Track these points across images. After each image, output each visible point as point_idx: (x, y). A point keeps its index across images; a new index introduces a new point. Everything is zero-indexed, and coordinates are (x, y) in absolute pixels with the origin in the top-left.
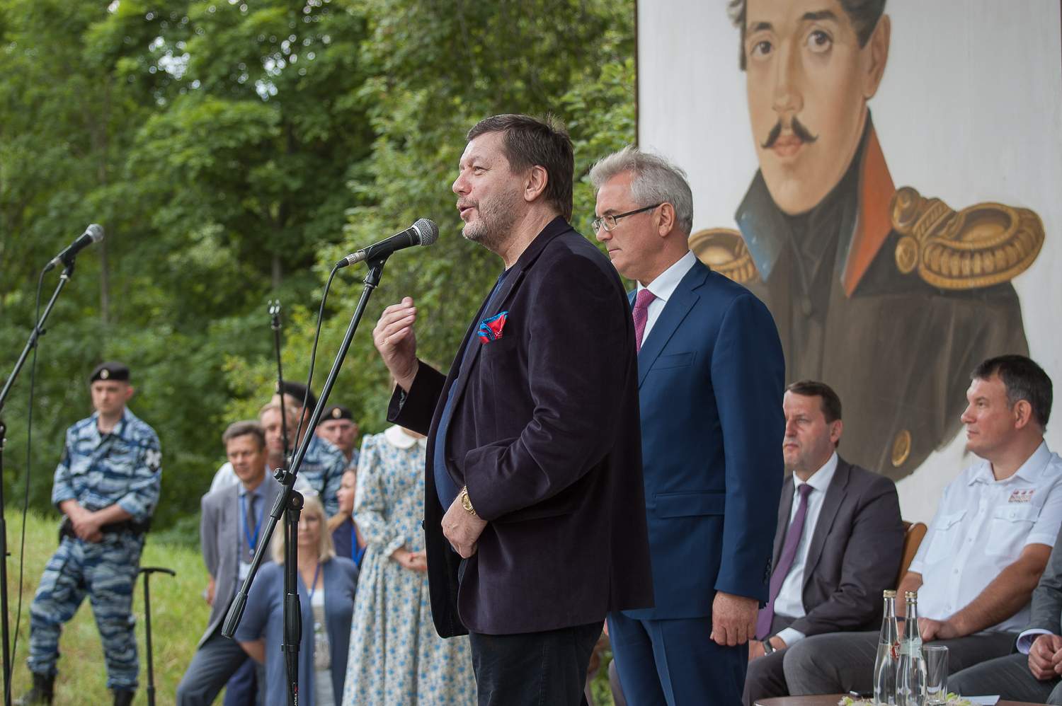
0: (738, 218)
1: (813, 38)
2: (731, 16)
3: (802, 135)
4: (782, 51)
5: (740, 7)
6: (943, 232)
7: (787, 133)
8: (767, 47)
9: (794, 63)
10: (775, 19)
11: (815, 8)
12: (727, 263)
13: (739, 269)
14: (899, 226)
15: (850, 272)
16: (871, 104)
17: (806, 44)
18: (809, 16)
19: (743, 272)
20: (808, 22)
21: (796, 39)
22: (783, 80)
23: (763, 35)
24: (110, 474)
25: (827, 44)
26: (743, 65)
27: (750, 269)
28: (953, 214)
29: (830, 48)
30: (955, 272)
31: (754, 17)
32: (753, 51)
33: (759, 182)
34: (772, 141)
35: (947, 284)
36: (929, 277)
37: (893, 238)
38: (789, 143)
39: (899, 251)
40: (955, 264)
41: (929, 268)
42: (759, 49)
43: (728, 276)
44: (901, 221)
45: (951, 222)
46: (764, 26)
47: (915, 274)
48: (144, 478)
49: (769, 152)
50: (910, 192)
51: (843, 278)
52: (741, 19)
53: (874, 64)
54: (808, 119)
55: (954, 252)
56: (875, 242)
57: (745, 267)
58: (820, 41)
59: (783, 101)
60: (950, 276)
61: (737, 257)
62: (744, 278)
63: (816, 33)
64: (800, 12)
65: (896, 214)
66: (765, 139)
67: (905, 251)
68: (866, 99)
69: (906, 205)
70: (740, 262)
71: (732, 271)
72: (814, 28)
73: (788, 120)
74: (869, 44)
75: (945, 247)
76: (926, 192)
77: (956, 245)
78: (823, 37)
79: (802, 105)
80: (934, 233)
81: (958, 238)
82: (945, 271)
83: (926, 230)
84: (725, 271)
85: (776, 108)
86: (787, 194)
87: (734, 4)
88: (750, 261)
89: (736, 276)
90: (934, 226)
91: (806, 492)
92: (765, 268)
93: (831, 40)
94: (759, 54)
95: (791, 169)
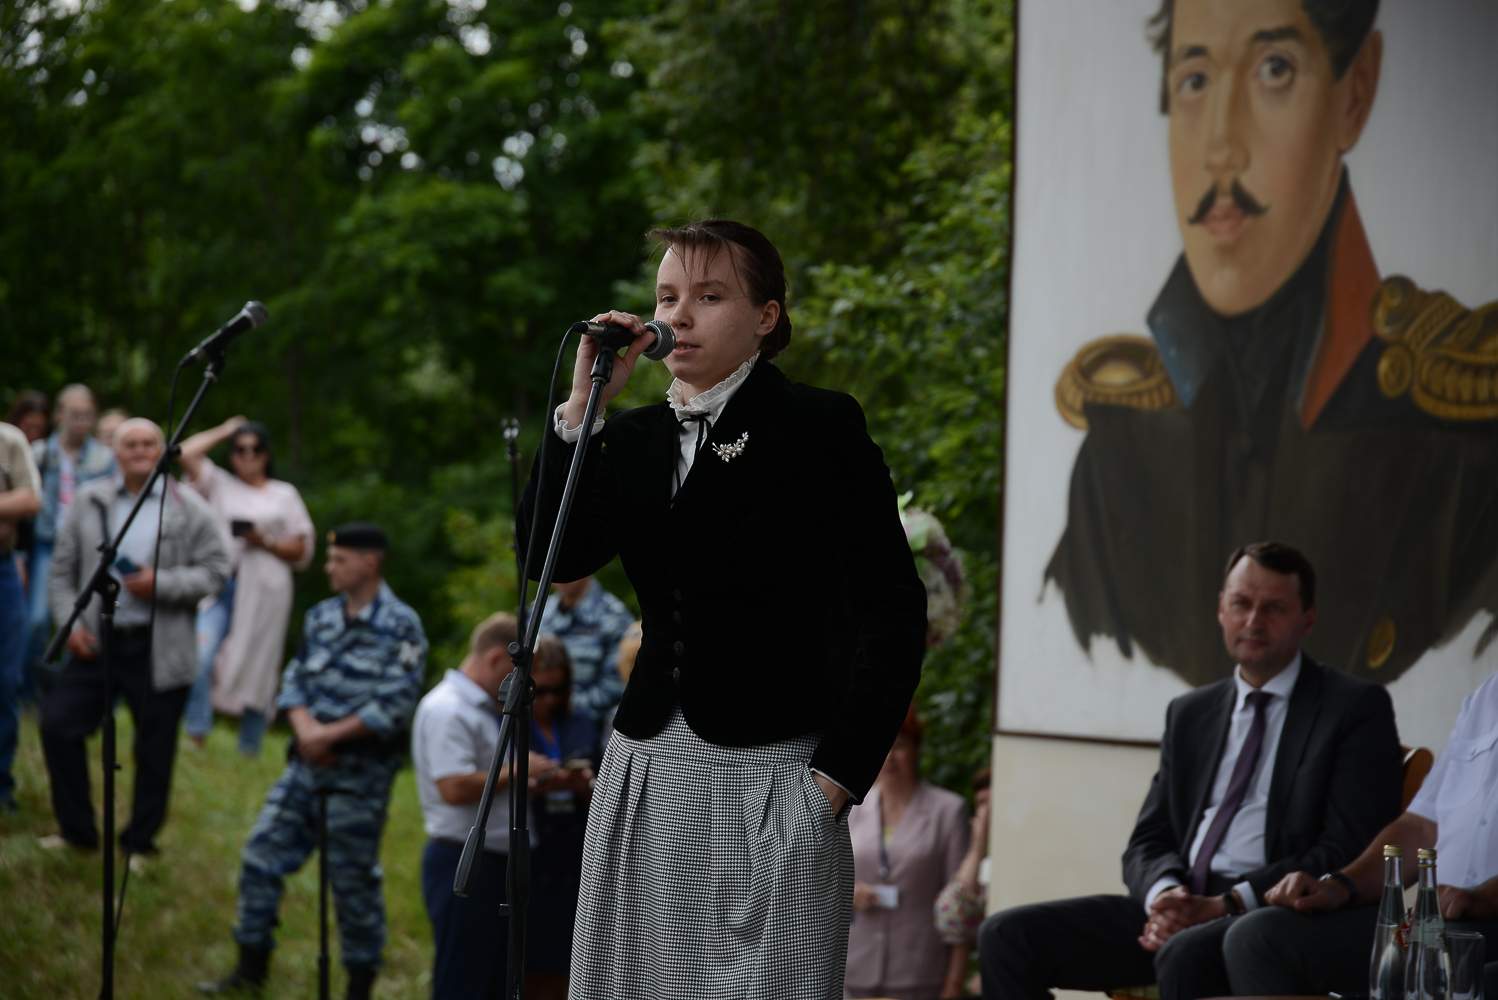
0: (1151, 320)
1: (1266, 69)
2: (1149, 38)
3: (1245, 204)
4: (1221, 87)
5: (1160, 28)
6: (1450, 340)
7: (1224, 202)
8: (1199, 81)
9: (1238, 104)
10: (1214, 42)
11: (1269, 24)
12: (1133, 383)
13: (1150, 391)
14: (1384, 331)
15: (1312, 395)
16: (1349, 159)
17: (1257, 75)
18: (1264, 36)
19: (1156, 396)
20: (1260, 44)
21: (1243, 69)
22: (1220, 127)
23: (1194, 64)
24: (351, 673)
25: (1285, 77)
26: (1165, 106)
27: (1166, 391)
28: (1465, 314)
29: (1291, 82)
30: (1466, 395)
31: (1182, 39)
32: (1180, 86)
33: (1181, 273)
34: (1201, 214)
35: (1454, 412)
36: (1426, 403)
37: (1375, 348)
38: (1226, 216)
39: (1384, 366)
40: (1466, 385)
41: (1427, 390)
42: (1188, 85)
43: (1134, 402)
44: (1388, 323)
45: (1462, 325)
46: (1197, 51)
47: (1406, 398)
49: (1198, 230)
50: (1402, 284)
51: (1299, 404)
52: (1164, 43)
53: (1355, 101)
54: (1257, 182)
55: (1465, 367)
56: (1347, 353)
57: (1159, 388)
58: (1276, 72)
59: (1219, 158)
60: (1458, 402)
61: (1147, 374)
62: (1158, 404)
63: (1272, 59)
64: (1251, 29)
65: (1380, 314)
66: (1192, 209)
67: (1392, 367)
68: (1341, 152)
69: (1395, 302)
70: (1152, 382)
71: (1139, 394)
72: (1269, 52)
73: (1226, 182)
74: (1348, 76)
75: (1451, 362)
76: (1426, 282)
77: (1471, 358)
78: (1280, 66)
79: (1247, 163)
80: (1437, 342)
81: (1473, 348)
82: (1450, 394)
83: (1424, 336)
84: (1131, 395)
85: (1209, 167)
86: (1221, 288)
87: (1154, 21)
88: (1167, 380)
89: (1145, 402)
90: (1436, 332)
91: (1260, 702)
92: (1188, 390)
93: (1293, 70)
94: (1188, 92)
95: (1228, 252)
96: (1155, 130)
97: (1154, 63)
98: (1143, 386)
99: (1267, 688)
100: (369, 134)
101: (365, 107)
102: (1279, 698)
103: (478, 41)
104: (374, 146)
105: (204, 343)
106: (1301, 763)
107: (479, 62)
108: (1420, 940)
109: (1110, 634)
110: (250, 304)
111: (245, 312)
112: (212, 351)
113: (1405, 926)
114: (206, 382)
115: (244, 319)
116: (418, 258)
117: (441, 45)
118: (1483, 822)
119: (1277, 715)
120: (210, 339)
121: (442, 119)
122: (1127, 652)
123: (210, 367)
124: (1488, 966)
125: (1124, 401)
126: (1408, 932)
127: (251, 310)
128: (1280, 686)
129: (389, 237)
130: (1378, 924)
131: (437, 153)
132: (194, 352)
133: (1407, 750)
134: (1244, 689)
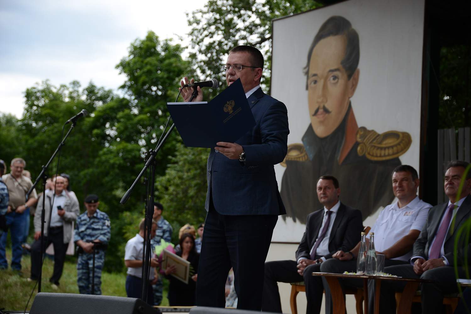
0: (303, 140)
1: (332, 79)
2: (304, 72)
3: (326, 111)
4: (321, 83)
5: (306, 70)
6: (375, 142)
7: (321, 111)
8: (315, 82)
9: (325, 87)
10: (319, 72)
11: (333, 68)
12: (298, 155)
13: (302, 157)
14: (359, 140)
15: (341, 156)
16: (351, 99)
17: (330, 80)
18: (332, 71)
19: (304, 158)
20: (330, 73)
21: (326, 79)
22: (320, 93)
23: (314, 78)
25: (336, 80)
26: (307, 88)
27: (306, 157)
28: (379, 135)
29: (338, 81)
30: (379, 155)
31: (312, 72)
32: (311, 84)
33: (310, 128)
34: (316, 113)
35: (376, 159)
36: (369, 157)
37: (357, 144)
38: (322, 114)
39: (359, 148)
40: (378, 152)
41: (369, 154)
42: (313, 83)
43: (298, 160)
44: (360, 138)
45: (378, 138)
46: (315, 75)
47: (364, 156)
48: (105, 229)
49: (315, 117)
50: (364, 128)
51: (338, 158)
52: (307, 73)
53: (353, 85)
54: (328, 106)
55: (378, 148)
56: (350, 146)
57: (304, 156)
58: (334, 79)
59: (320, 100)
60: (377, 156)
61: (301, 153)
62: (304, 160)
63: (333, 76)
64: (328, 69)
65: (358, 136)
66: (313, 113)
67: (361, 149)
68: (349, 98)
69: (362, 133)
70: (303, 155)
71: (299, 158)
72: (332, 75)
73: (322, 106)
74: (352, 78)
75: (375, 147)
76: (369, 128)
77: (380, 146)
78: (335, 78)
79: (327, 101)
80: (372, 142)
81: (380, 143)
82: (375, 155)
83: (369, 141)
84: (297, 158)
85: (318, 102)
86: (320, 131)
87: (305, 68)
88: (306, 154)
89: (301, 160)
90: (372, 139)
91: (330, 213)
92: (311, 156)
93: (338, 78)
94: (313, 85)
95: (322, 122)
96: (305, 94)
97: (305, 78)
98: (300, 156)
99: (331, 210)
100: (108, 132)
101: (108, 125)
102: (334, 213)
103: (135, 111)
104: (109, 135)
105: (71, 119)
106: (338, 227)
107: (135, 115)
108: (369, 255)
109: (290, 217)
110: (83, 110)
111: (82, 112)
112: (73, 121)
113: (366, 252)
114: (71, 128)
115: (82, 114)
116: (118, 161)
117: (127, 111)
118: (384, 239)
119: (334, 216)
120: (73, 118)
121: (126, 128)
122: (295, 221)
123: (72, 125)
124: (385, 268)
125: (296, 159)
126: (367, 253)
127: (83, 111)
128: (335, 209)
129: (111, 156)
130: (359, 252)
131: (124, 136)
132: (69, 120)
133: (365, 227)
134: (326, 210)
